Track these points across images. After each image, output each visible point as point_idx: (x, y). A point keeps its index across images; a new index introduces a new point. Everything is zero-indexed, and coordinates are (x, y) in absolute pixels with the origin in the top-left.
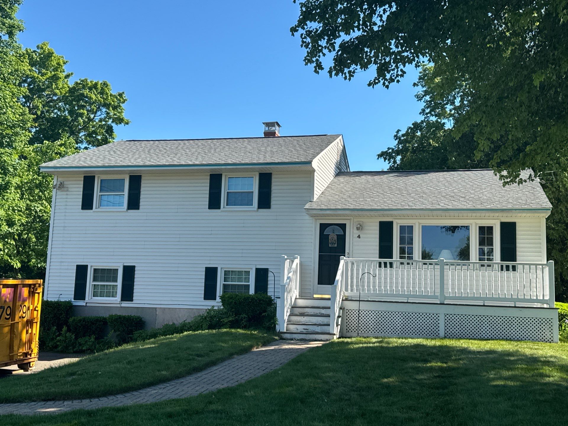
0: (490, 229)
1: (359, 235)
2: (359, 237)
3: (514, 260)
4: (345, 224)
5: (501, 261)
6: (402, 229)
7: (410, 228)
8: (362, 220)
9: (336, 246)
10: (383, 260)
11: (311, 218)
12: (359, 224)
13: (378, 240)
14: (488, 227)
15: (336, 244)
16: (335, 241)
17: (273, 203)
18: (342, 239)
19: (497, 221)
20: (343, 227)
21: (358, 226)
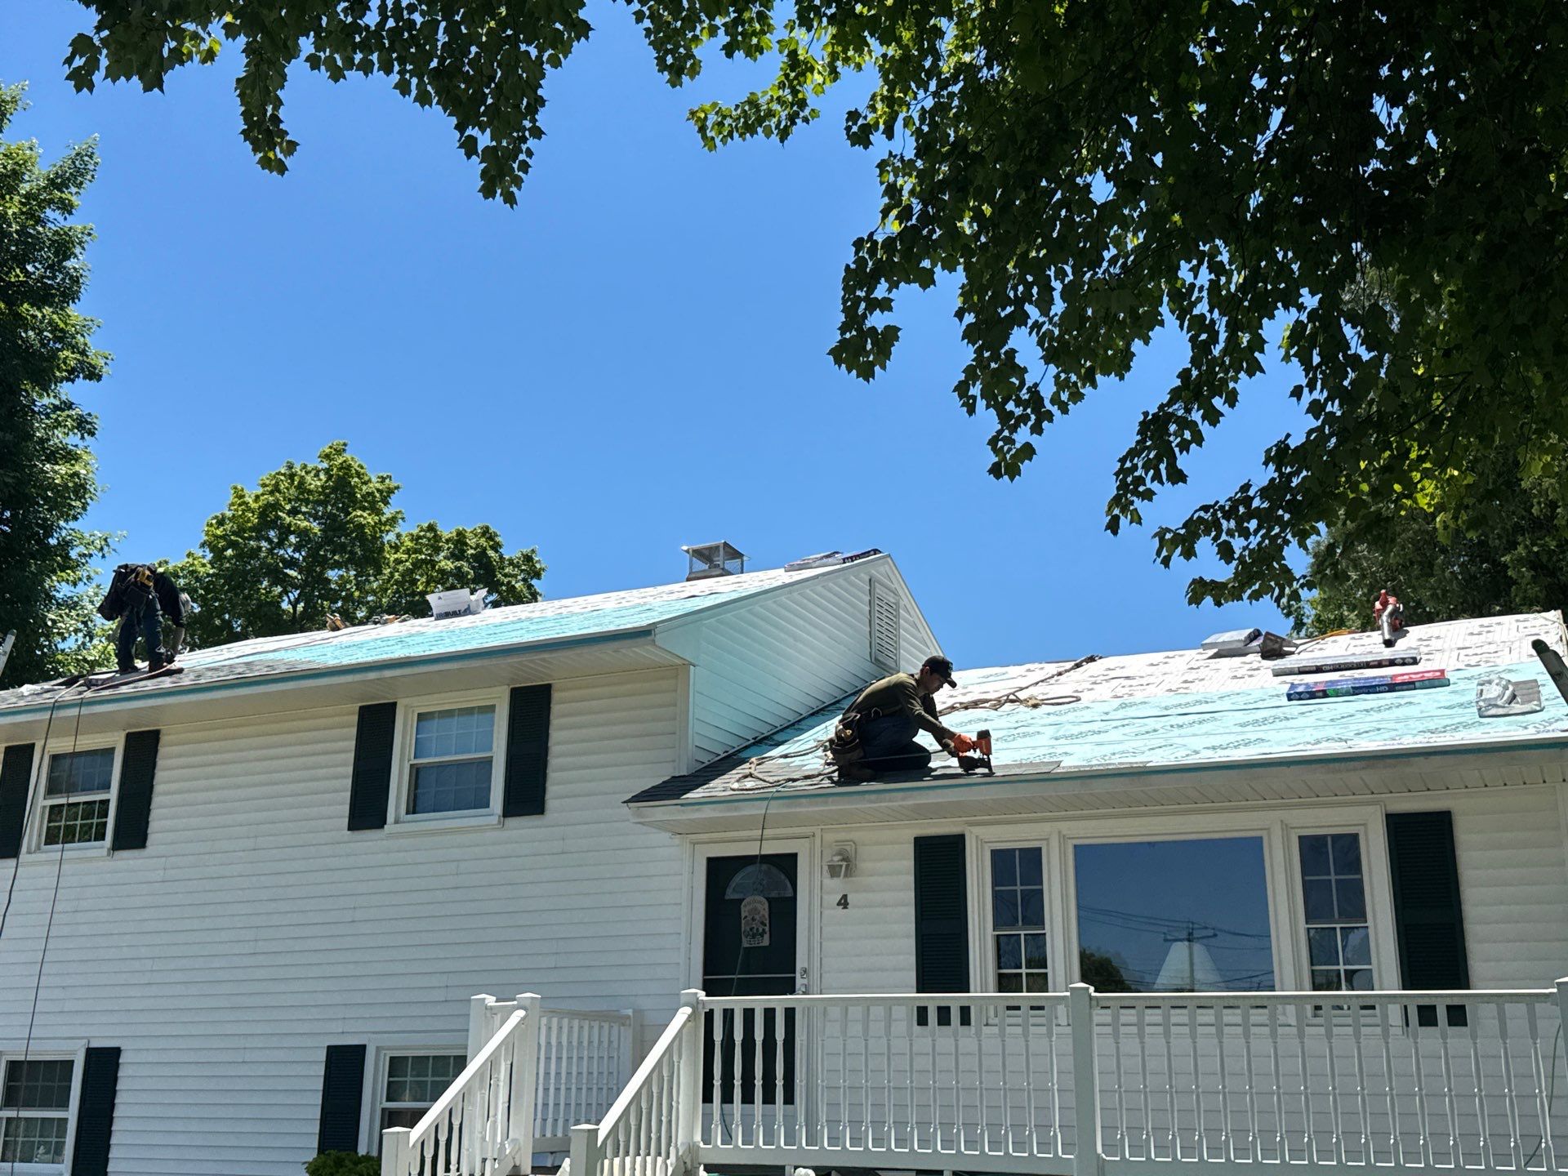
0: (1348, 847)
1: (845, 897)
2: (844, 903)
3: (1461, 979)
4: (795, 856)
5: (1404, 988)
6: (1002, 860)
7: (1032, 858)
8: (854, 835)
9: (766, 942)
10: (934, 999)
11: (677, 840)
12: (839, 854)
13: (910, 912)
14: (1336, 838)
15: (767, 937)
16: (763, 924)
17: (553, 789)
18: (784, 913)
19: (1371, 809)
20: (787, 864)
21: (837, 858)
